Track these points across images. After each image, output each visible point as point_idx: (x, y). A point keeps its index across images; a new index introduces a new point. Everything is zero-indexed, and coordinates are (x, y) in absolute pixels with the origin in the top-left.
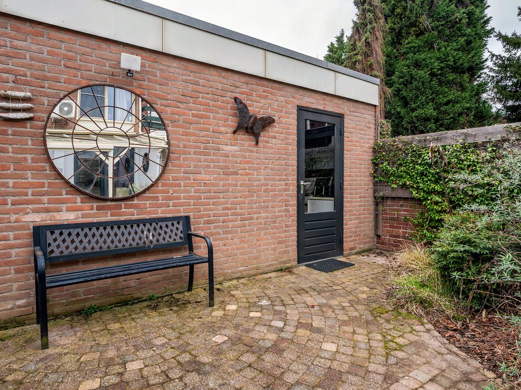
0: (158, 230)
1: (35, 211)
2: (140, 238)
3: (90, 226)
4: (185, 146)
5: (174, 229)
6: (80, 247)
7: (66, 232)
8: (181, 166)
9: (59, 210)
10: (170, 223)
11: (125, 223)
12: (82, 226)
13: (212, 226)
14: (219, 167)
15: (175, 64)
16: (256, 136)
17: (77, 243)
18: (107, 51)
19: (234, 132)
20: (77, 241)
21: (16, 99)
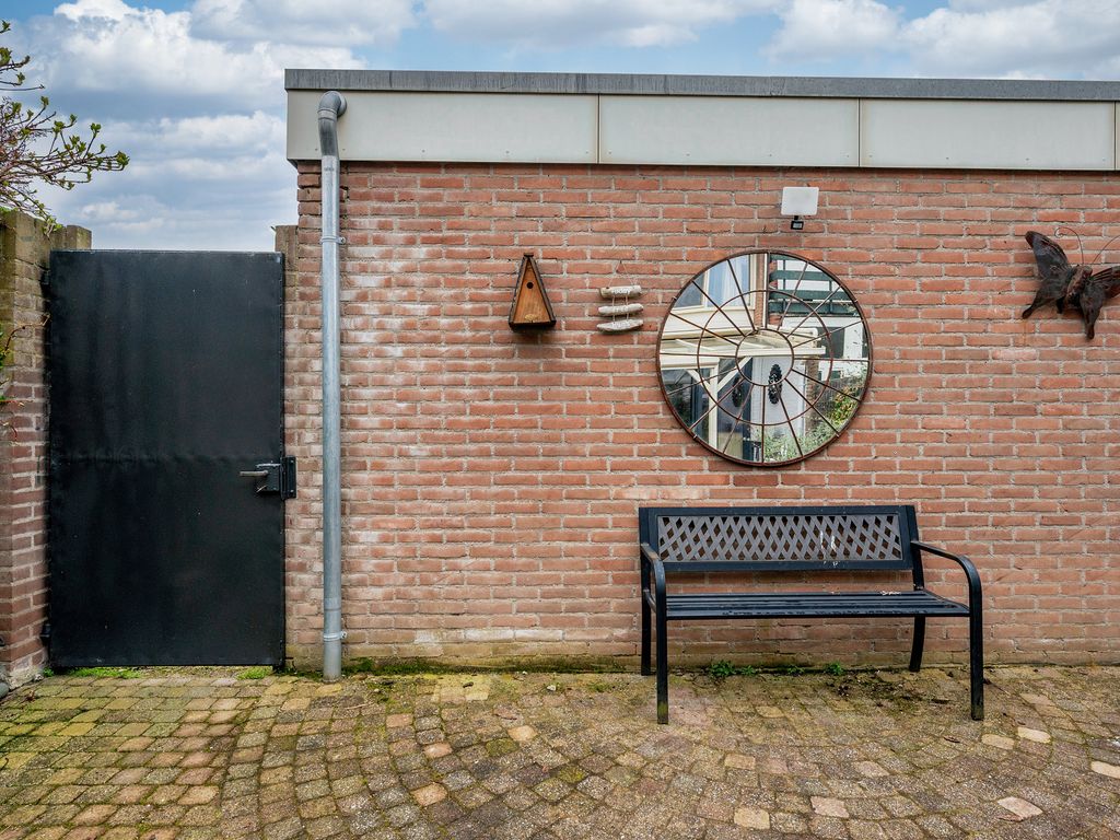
0: (848, 532)
1: (644, 482)
2: (812, 545)
3: (724, 513)
4: (904, 356)
5: (881, 531)
6: (709, 551)
7: (686, 521)
8: (895, 398)
9: (676, 483)
10: (871, 520)
11: (785, 513)
12: (711, 512)
13: (967, 531)
14: (984, 397)
15: (884, 184)
16: (1088, 318)
17: (703, 543)
18: (756, 189)
19: (1026, 315)
20: (703, 538)
21: (620, 299)
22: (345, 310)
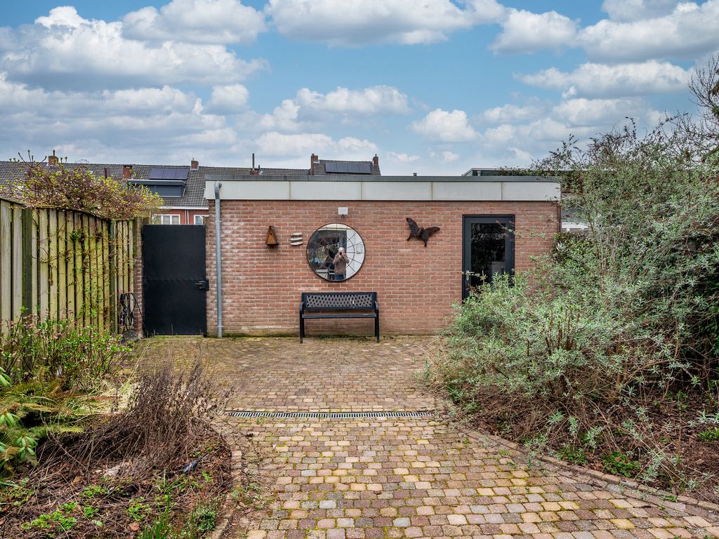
0: (358, 299)
1: (303, 286)
2: (348, 303)
3: (324, 294)
4: (375, 251)
5: (366, 299)
6: (320, 304)
7: (314, 297)
8: (373, 263)
9: (312, 286)
10: (364, 296)
11: (341, 294)
12: (321, 294)
13: (392, 299)
14: (396, 262)
15: (369, 204)
16: (425, 241)
17: (318, 302)
18: (333, 206)
19: (408, 240)
20: (319, 301)
21: (296, 236)
22: (222, 240)
